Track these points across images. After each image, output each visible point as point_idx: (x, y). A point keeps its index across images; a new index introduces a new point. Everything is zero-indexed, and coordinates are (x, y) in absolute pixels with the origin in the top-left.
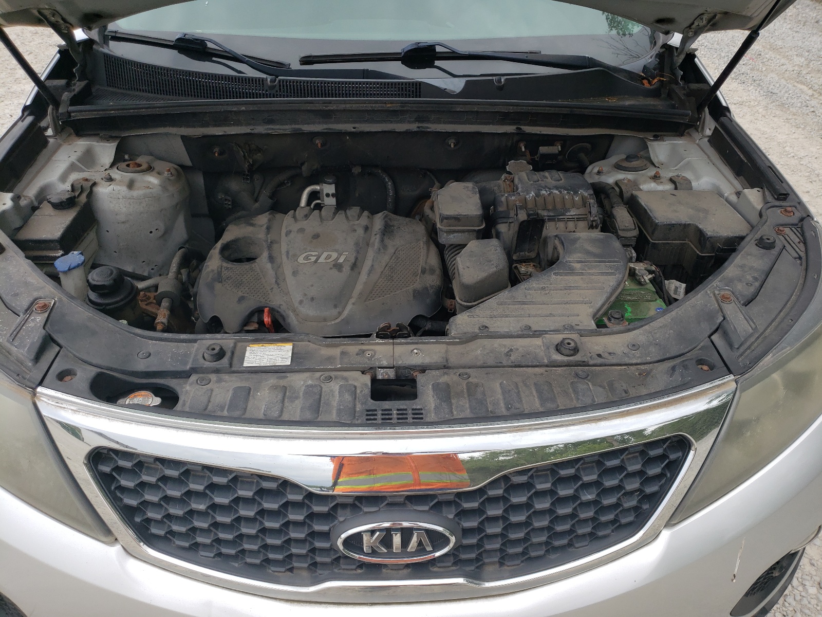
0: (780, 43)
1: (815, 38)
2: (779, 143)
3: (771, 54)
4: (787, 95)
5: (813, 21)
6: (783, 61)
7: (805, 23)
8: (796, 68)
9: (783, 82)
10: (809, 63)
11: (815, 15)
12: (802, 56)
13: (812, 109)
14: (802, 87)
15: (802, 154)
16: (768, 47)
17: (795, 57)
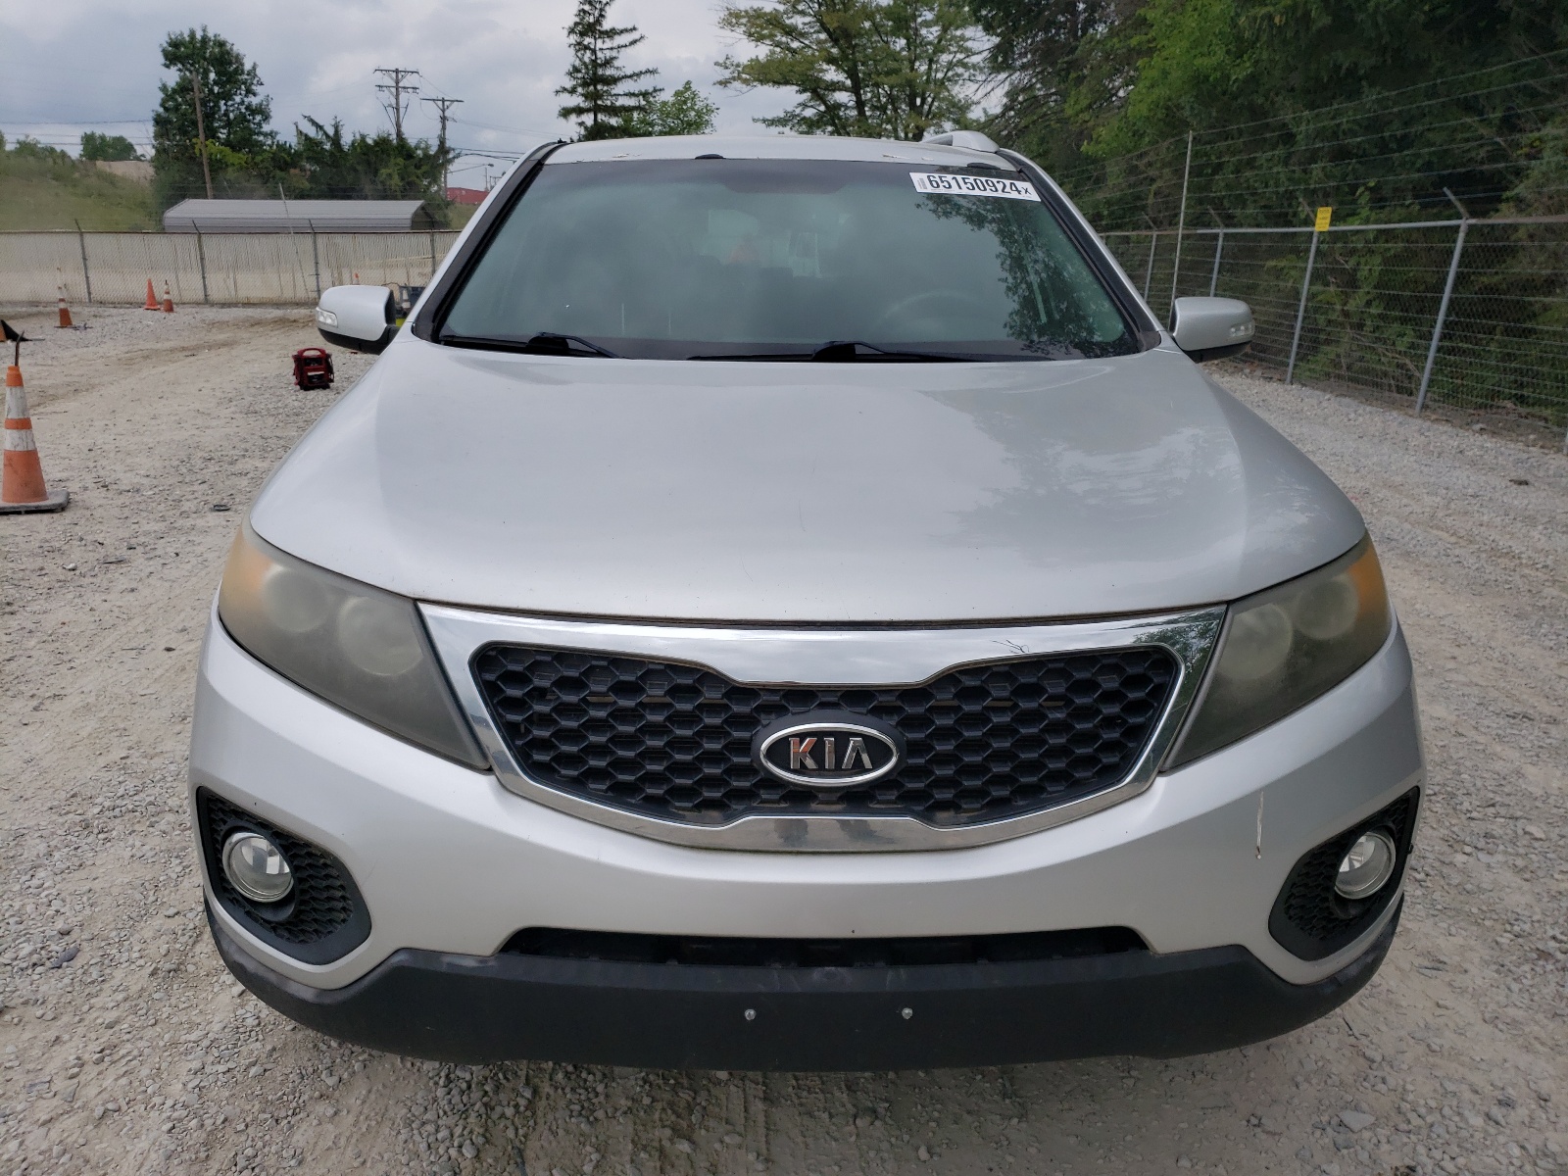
0: (1399, 479)
1: (1457, 473)
2: (1404, 601)
3: (1383, 493)
4: (1414, 542)
5: (1453, 452)
6: (1405, 501)
7: (1440, 454)
8: (1428, 510)
9: (1407, 526)
10: (1449, 503)
11: (1456, 443)
12: (1436, 494)
13: (1456, 560)
14: (1440, 533)
15: (1442, 612)
16: (1381, 484)
17: (1425, 496)
